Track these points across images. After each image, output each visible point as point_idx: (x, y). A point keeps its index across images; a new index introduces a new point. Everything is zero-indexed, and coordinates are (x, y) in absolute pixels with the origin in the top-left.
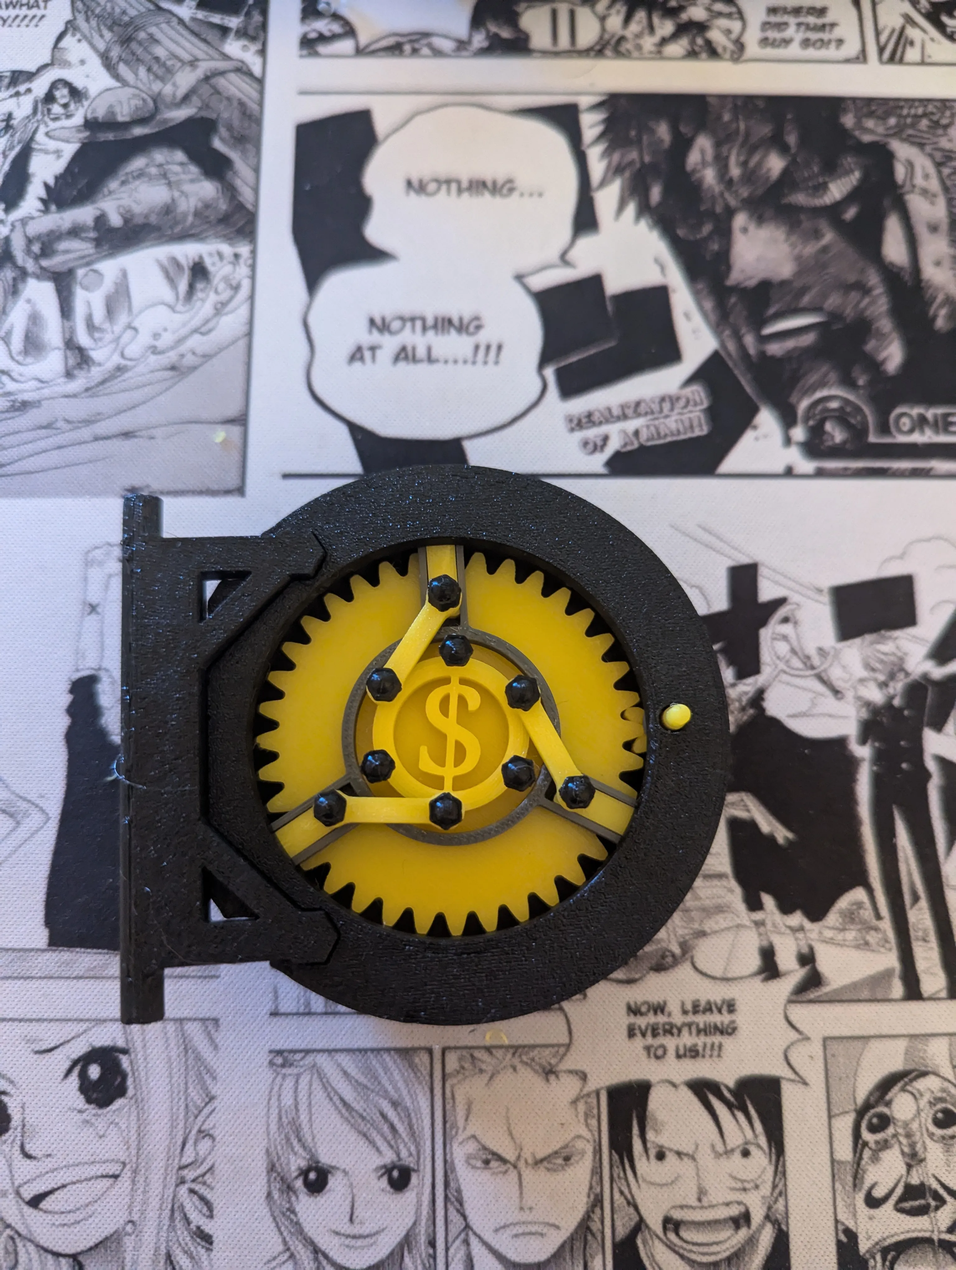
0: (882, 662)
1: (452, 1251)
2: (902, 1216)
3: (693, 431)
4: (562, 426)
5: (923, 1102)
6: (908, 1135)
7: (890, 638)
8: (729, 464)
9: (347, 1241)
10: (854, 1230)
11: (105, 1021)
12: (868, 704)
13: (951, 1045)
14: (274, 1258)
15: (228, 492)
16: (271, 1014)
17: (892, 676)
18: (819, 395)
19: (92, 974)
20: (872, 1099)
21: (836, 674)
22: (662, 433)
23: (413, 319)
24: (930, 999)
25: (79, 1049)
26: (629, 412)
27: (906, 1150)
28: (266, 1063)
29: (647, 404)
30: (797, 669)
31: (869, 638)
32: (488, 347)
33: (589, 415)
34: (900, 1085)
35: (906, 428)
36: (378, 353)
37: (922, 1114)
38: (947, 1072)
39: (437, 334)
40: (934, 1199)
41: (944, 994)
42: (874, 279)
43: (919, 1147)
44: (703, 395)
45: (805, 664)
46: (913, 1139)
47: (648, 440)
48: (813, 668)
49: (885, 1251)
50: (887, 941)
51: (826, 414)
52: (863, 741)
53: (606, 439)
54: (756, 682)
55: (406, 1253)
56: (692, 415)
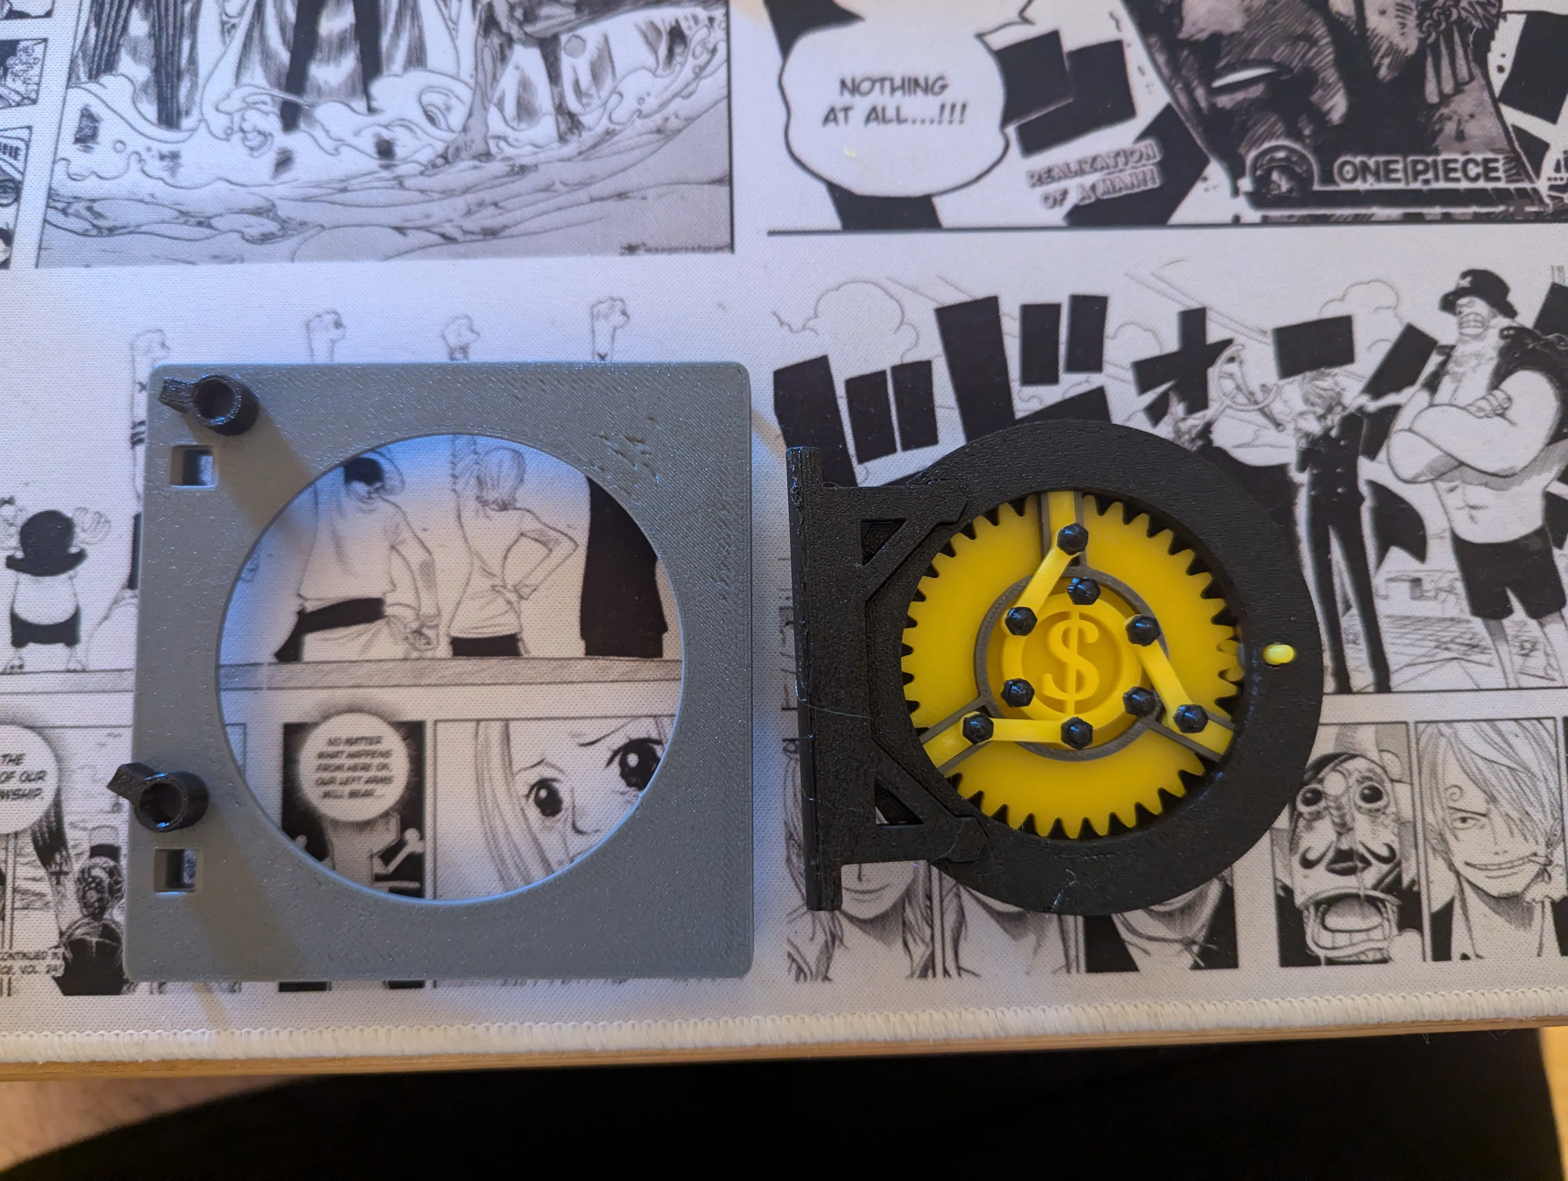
0: (1320, 397)
1: (946, 902)
2: (1333, 876)
3: (1146, 184)
4: (1023, 183)
5: (1352, 780)
6: (1339, 808)
7: (1329, 374)
8: (1180, 215)
9: (856, 896)
10: (1290, 885)
11: (639, 717)
12: (1307, 435)
13: (1377, 732)
14: (795, 911)
15: (718, 249)
16: (783, 709)
17: (1330, 410)
18: (1266, 145)
19: (626, 678)
20: (1307, 776)
21: (1277, 408)
22: (1117, 187)
23: (882, 80)
24: (1359, 693)
25: (618, 741)
26: (1087, 167)
27: (1337, 820)
28: (781, 750)
29: (1103, 159)
30: (1242, 405)
31: (1309, 374)
32: (953, 107)
33: (1049, 171)
34: (1331, 765)
35: (1349, 176)
36: (851, 114)
37: (1351, 790)
38: (1374, 754)
39: (904, 93)
40: (1361, 862)
41: (1371, 689)
42: (1320, 30)
43: (1348, 818)
44: (1156, 148)
45: (1249, 400)
46: (1343, 811)
47: (1104, 193)
48: (1256, 403)
49: (1318, 904)
51: (1274, 164)
52: (1302, 468)
53: (1065, 193)
54: (1204, 416)
55: (907, 905)
56: (1145, 169)
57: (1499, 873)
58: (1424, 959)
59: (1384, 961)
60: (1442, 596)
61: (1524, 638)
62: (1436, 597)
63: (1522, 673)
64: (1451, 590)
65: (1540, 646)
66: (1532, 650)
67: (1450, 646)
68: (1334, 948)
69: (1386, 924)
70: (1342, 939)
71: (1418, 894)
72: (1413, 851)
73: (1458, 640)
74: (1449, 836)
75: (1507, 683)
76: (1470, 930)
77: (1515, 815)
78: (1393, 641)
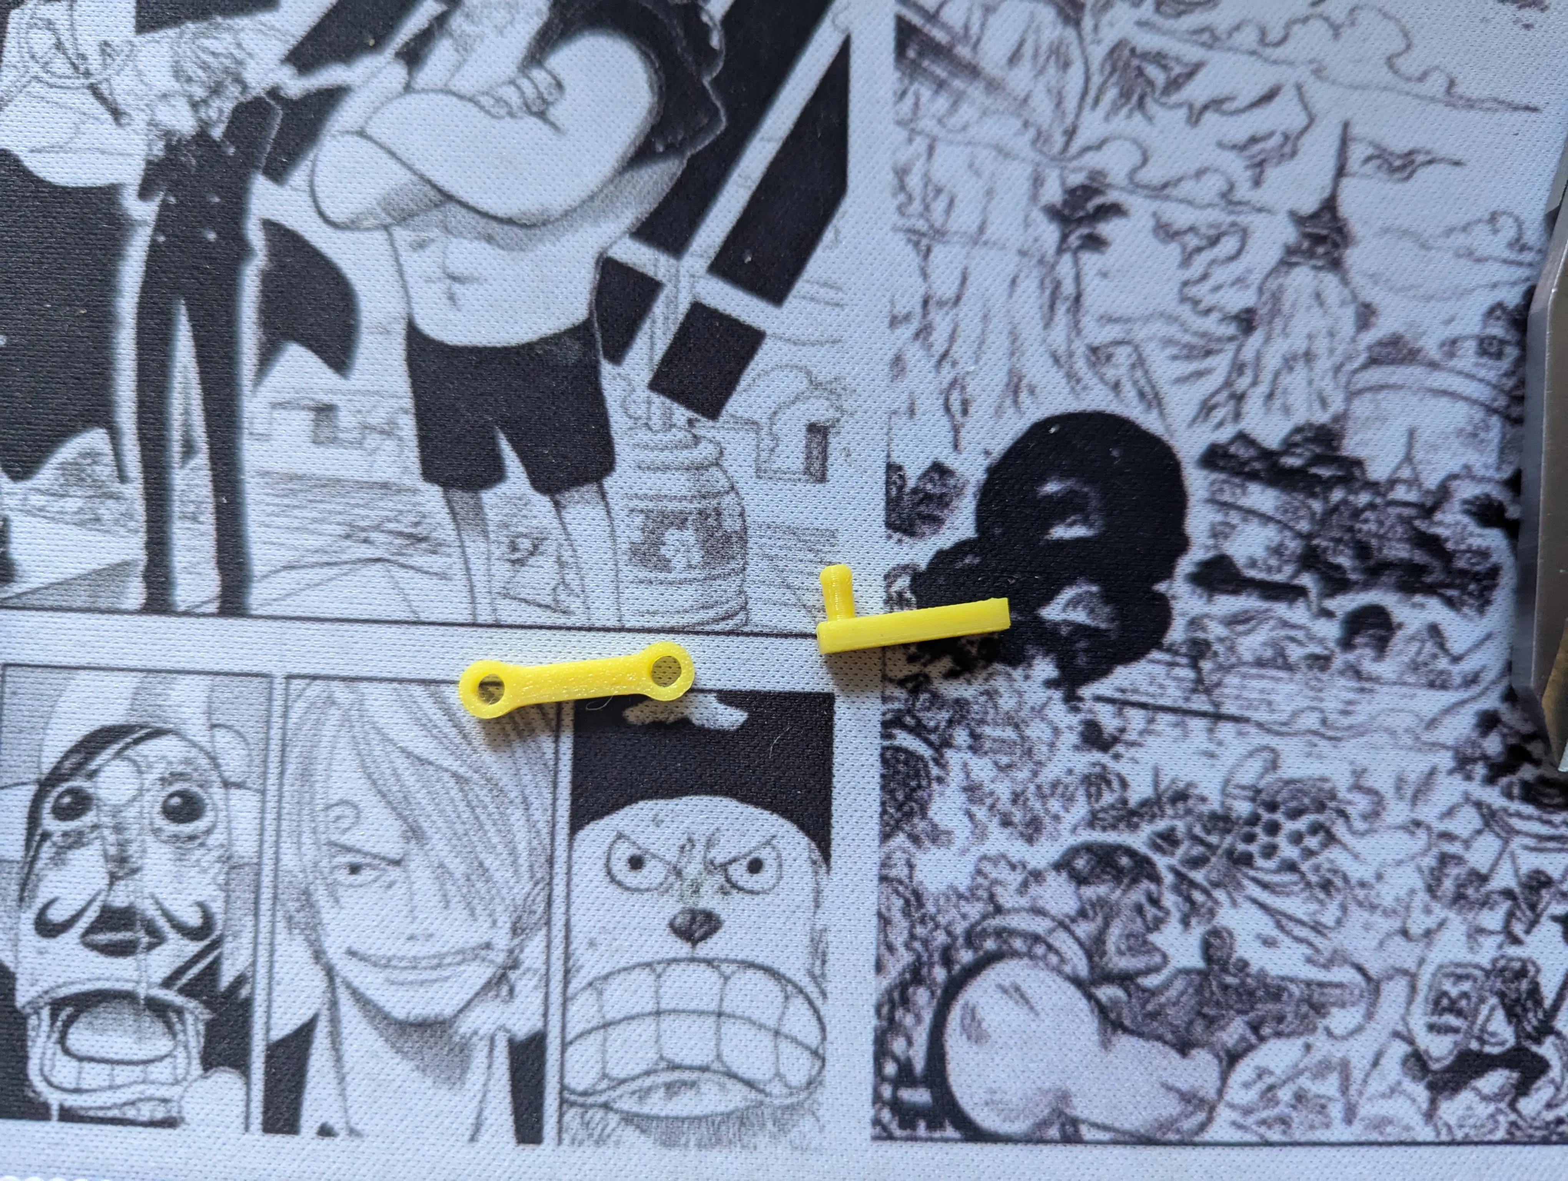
2: (92, 955)
6: (118, 829)
7: (229, 27)
10: (11, 968)
12: (168, 134)
13: (211, 690)
17: (216, 90)
20: (67, 764)
24: (186, 614)
27: (112, 851)
30: (63, 77)
31: (193, 27)
34: (116, 747)
37: (148, 797)
40: (147, 933)
41: (213, 608)
43: (133, 849)
45: (76, 68)
46: (127, 835)
49: (57, 1006)
50: (131, 517)
52: (145, 192)
57: (411, 976)
58: (247, 1128)
59: (170, 1123)
60: (372, 441)
61: (521, 529)
62: (359, 444)
63: (505, 596)
64: (388, 431)
65: (550, 547)
66: (532, 554)
67: (373, 535)
68: (77, 1091)
69: (181, 1054)
70: (94, 1075)
71: (247, 1004)
72: (249, 921)
73: (391, 526)
74: (321, 896)
75: (474, 614)
76: (342, 1080)
77: (457, 867)
78: (267, 520)
